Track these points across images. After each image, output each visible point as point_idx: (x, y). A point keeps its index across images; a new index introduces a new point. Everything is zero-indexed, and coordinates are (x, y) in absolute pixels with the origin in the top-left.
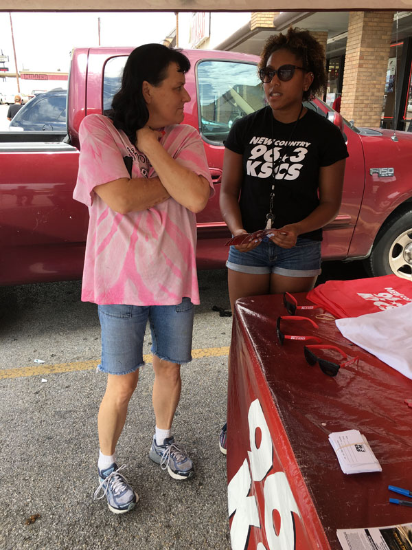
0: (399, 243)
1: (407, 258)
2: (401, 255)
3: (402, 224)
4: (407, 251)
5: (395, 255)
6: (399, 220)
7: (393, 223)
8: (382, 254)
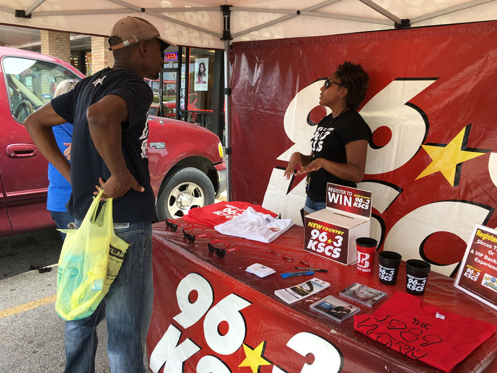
0: (173, 195)
1: (179, 205)
2: (175, 204)
3: (174, 182)
4: (179, 200)
5: (171, 204)
6: (172, 179)
7: (168, 181)
8: (163, 204)
